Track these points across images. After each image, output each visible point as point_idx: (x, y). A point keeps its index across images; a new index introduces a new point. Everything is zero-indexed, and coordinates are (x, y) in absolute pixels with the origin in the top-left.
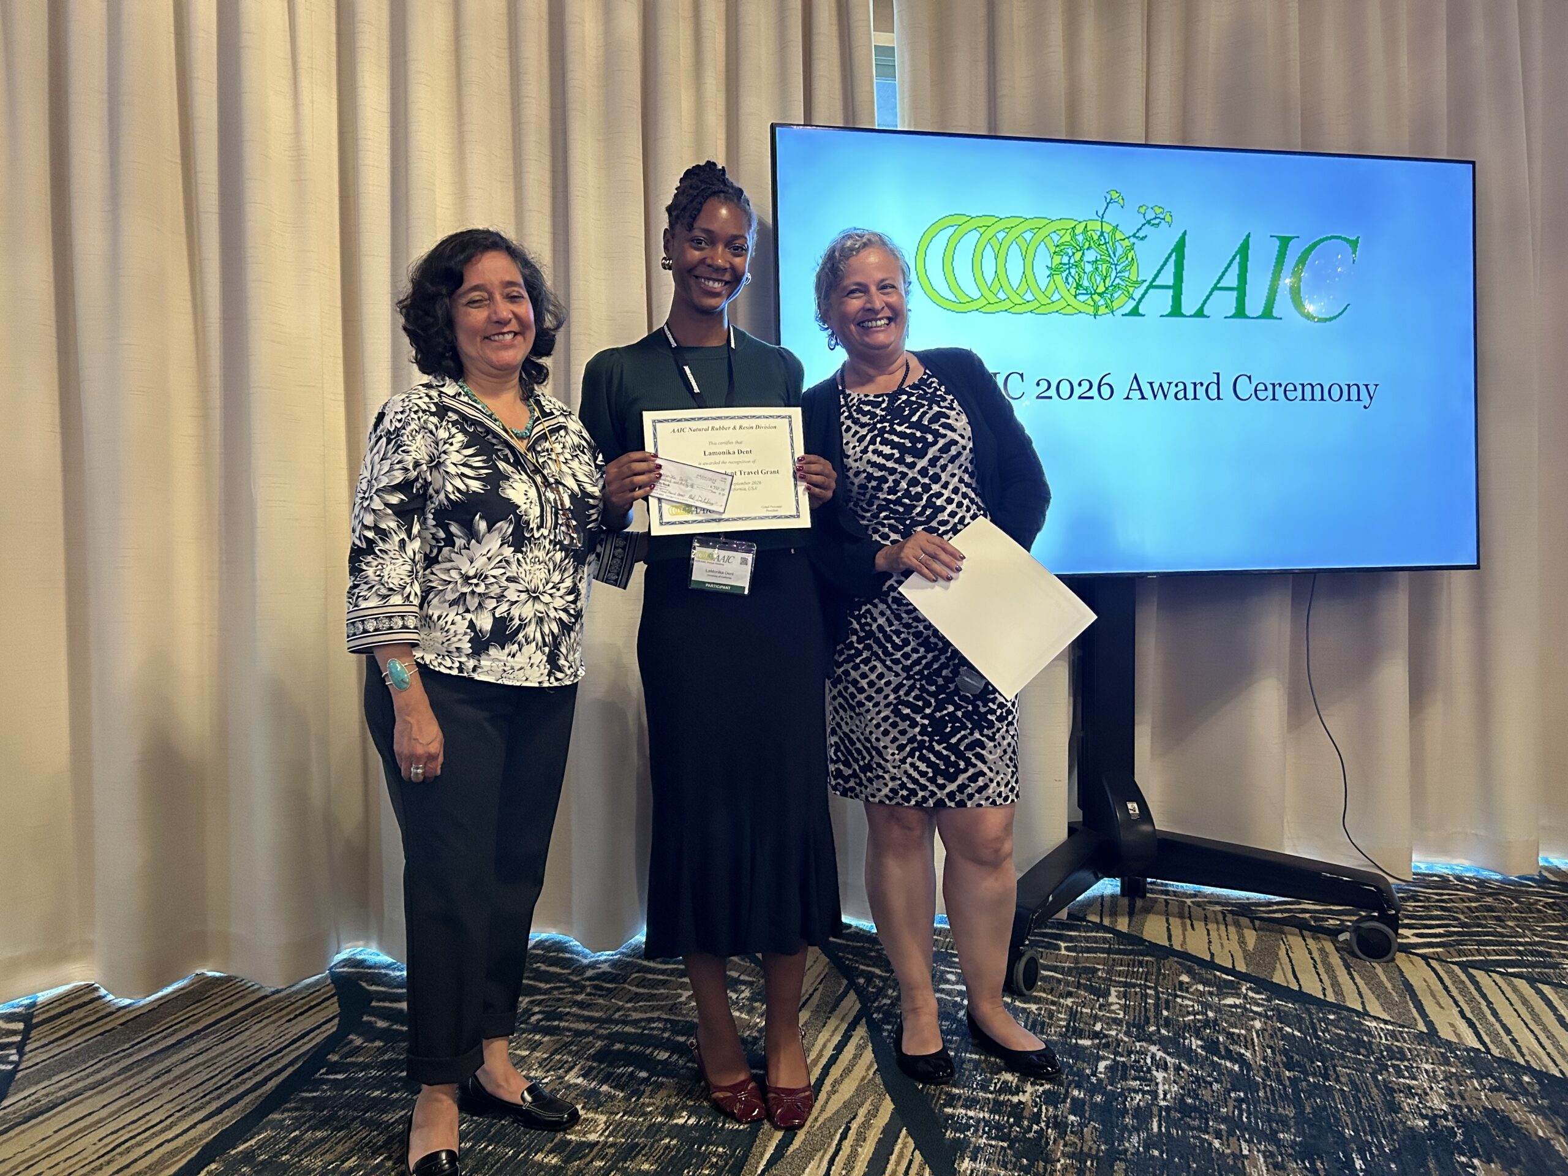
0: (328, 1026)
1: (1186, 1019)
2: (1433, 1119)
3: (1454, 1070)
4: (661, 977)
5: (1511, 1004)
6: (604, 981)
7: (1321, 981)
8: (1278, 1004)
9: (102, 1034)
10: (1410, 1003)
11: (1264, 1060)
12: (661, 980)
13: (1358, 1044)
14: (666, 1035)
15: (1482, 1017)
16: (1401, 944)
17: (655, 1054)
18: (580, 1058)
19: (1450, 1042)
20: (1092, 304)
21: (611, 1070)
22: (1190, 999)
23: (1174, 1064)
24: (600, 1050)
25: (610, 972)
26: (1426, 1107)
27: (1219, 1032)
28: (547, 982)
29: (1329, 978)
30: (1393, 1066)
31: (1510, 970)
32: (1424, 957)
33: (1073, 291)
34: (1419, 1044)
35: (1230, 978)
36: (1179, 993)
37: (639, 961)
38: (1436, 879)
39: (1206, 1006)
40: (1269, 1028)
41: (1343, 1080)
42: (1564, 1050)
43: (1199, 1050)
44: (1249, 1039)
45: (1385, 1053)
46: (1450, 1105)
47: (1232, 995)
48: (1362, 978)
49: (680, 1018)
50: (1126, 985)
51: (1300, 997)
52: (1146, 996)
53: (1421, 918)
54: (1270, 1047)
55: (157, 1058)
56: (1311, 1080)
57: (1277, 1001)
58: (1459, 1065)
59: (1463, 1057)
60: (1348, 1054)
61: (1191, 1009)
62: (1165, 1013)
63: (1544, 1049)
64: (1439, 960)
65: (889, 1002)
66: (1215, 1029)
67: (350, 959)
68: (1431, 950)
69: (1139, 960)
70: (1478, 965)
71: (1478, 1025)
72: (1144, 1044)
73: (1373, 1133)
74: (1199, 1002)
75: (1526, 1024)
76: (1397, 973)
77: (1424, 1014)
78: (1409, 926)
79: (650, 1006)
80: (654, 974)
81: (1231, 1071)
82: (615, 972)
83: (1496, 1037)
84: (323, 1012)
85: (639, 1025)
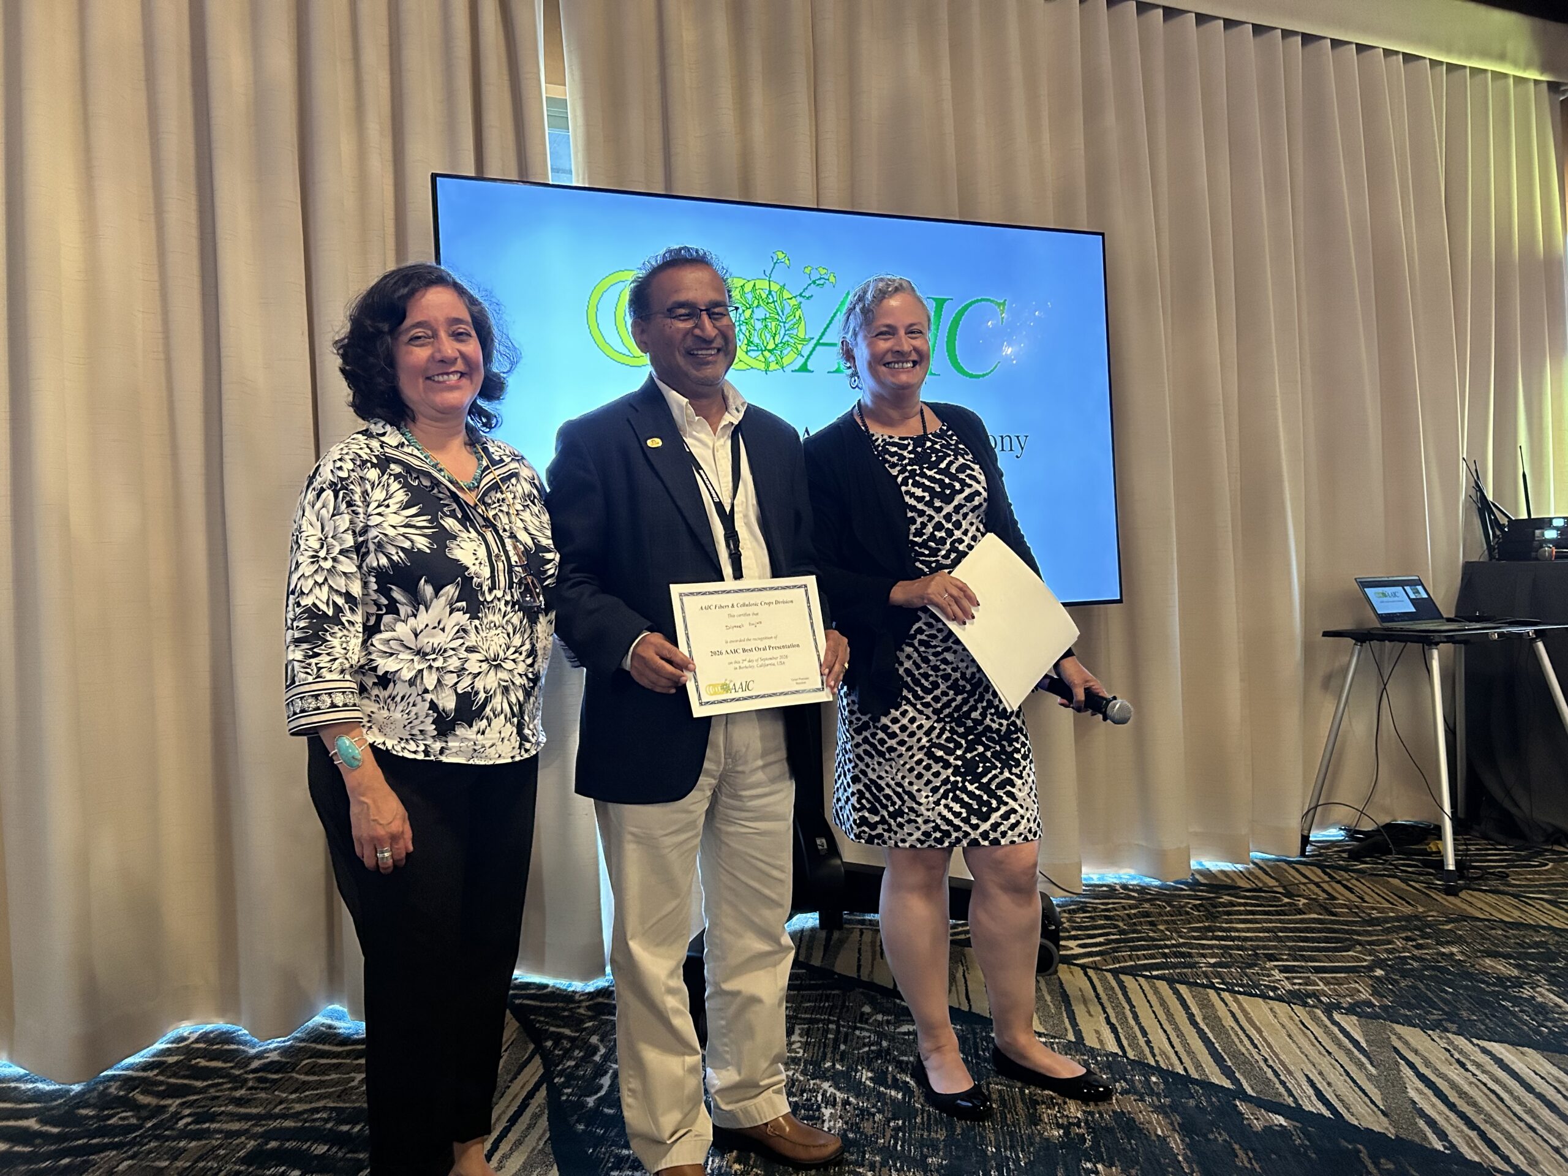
1: (861, 1051)
2: (1067, 1128)
4: (335, 1061)
5: (1151, 1007)
6: (270, 1072)
10: (1065, 1015)
12: (334, 1064)
14: (329, 1126)
15: (1124, 1020)
16: (1065, 956)
17: (313, 1149)
18: (226, 1163)
19: (1092, 1048)
20: (763, 360)
22: (867, 1030)
23: (843, 1100)
24: (252, 1151)
25: (278, 1061)
26: (1063, 1116)
27: (889, 1062)
28: (204, 1080)
31: (1155, 973)
32: (1083, 967)
36: (858, 1025)
37: (313, 1045)
38: (1105, 889)
42: (1190, 1048)
43: (868, 1082)
46: (1084, 1112)
49: (347, 1105)
50: (811, 1021)
51: (970, 1018)
52: (827, 1031)
53: (1087, 928)
59: (1103, 1062)
61: (867, 1040)
62: (843, 1047)
63: (1173, 1047)
64: (1096, 968)
65: (573, 1063)
66: (886, 1058)
68: (1091, 959)
69: (826, 995)
70: (1128, 971)
71: (1120, 1030)
72: (818, 1081)
73: (1012, 1148)
74: (875, 1032)
75: (1161, 1024)
76: (1058, 985)
77: (1074, 1024)
78: (1075, 938)
79: (317, 1094)
80: (328, 1058)
81: (893, 1100)
82: (284, 1060)
83: (1132, 1039)
85: (300, 1118)
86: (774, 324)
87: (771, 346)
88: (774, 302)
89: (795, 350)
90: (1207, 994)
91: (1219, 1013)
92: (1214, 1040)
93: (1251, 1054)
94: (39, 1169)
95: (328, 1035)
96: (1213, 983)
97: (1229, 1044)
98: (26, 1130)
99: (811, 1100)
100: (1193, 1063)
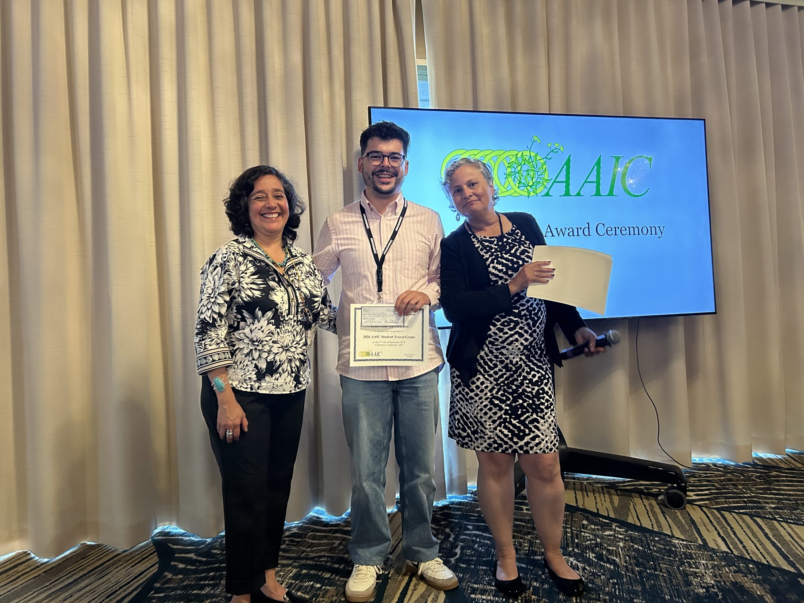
0: (153, 568)
1: (586, 543)
2: (707, 588)
3: (716, 563)
4: (323, 534)
5: (742, 528)
6: (295, 537)
7: (651, 520)
8: (630, 533)
9: (33, 578)
10: (694, 530)
11: (625, 562)
12: (324, 536)
13: (670, 552)
14: (328, 564)
15: (729, 536)
16: (688, 500)
17: (324, 574)
18: (285, 579)
19: (713, 549)
20: (527, 191)
21: (301, 584)
22: (588, 533)
23: (582, 567)
24: (295, 574)
25: (297, 533)
26: (703, 582)
27: (603, 549)
29: (655, 518)
30: (687, 562)
31: (741, 511)
32: (700, 506)
33: (517, 185)
34: (699, 551)
35: (607, 521)
36: (582, 530)
37: (312, 526)
38: (704, 466)
39: (596, 536)
40: (627, 546)
41: (663, 570)
42: (768, 551)
43: (594, 559)
44: (617, 552)
45: (683, 556)
46: (715, 581)
47: (608, 530)
48: (670, 518)
49: (335, 555)
51: (641, 529)
53: (697, 486)
54: (628, 556)
55: (64, 590)
56: (648, 571)
57: (630, 532)
58: (718, 560)
59: (720, 556)
60: (665, 557)
61: (589, 538)
62: (576, 541)
63: (759, 550)
64: (707, 507)
66: (601, 547)
67: (162, 532)
68: (703, 502)
70: (725, 509)
71: (727, 540)
73: (679, 597)
74: (592, 534)
75: (750, 538)
76: (687, 515)
77: (701, 536)
78: (692, 491)
79: (319, 549)
80: (320, 532)
81: (609, 569)
82: (300, 532)
83: (735, 545)
84: (150, 561)
85: (314, 560)
86: (532, 172)
87: (531, 184)
88: (532, 161)
89: (543, 185)
90: (773, 523)
91: (782, 534)
92: (780, 547)
94: (201, 577)
95: (318, 521)
96: (776, 518)
97: (790, 550)
98: (191, 558)
100: (771, 559)
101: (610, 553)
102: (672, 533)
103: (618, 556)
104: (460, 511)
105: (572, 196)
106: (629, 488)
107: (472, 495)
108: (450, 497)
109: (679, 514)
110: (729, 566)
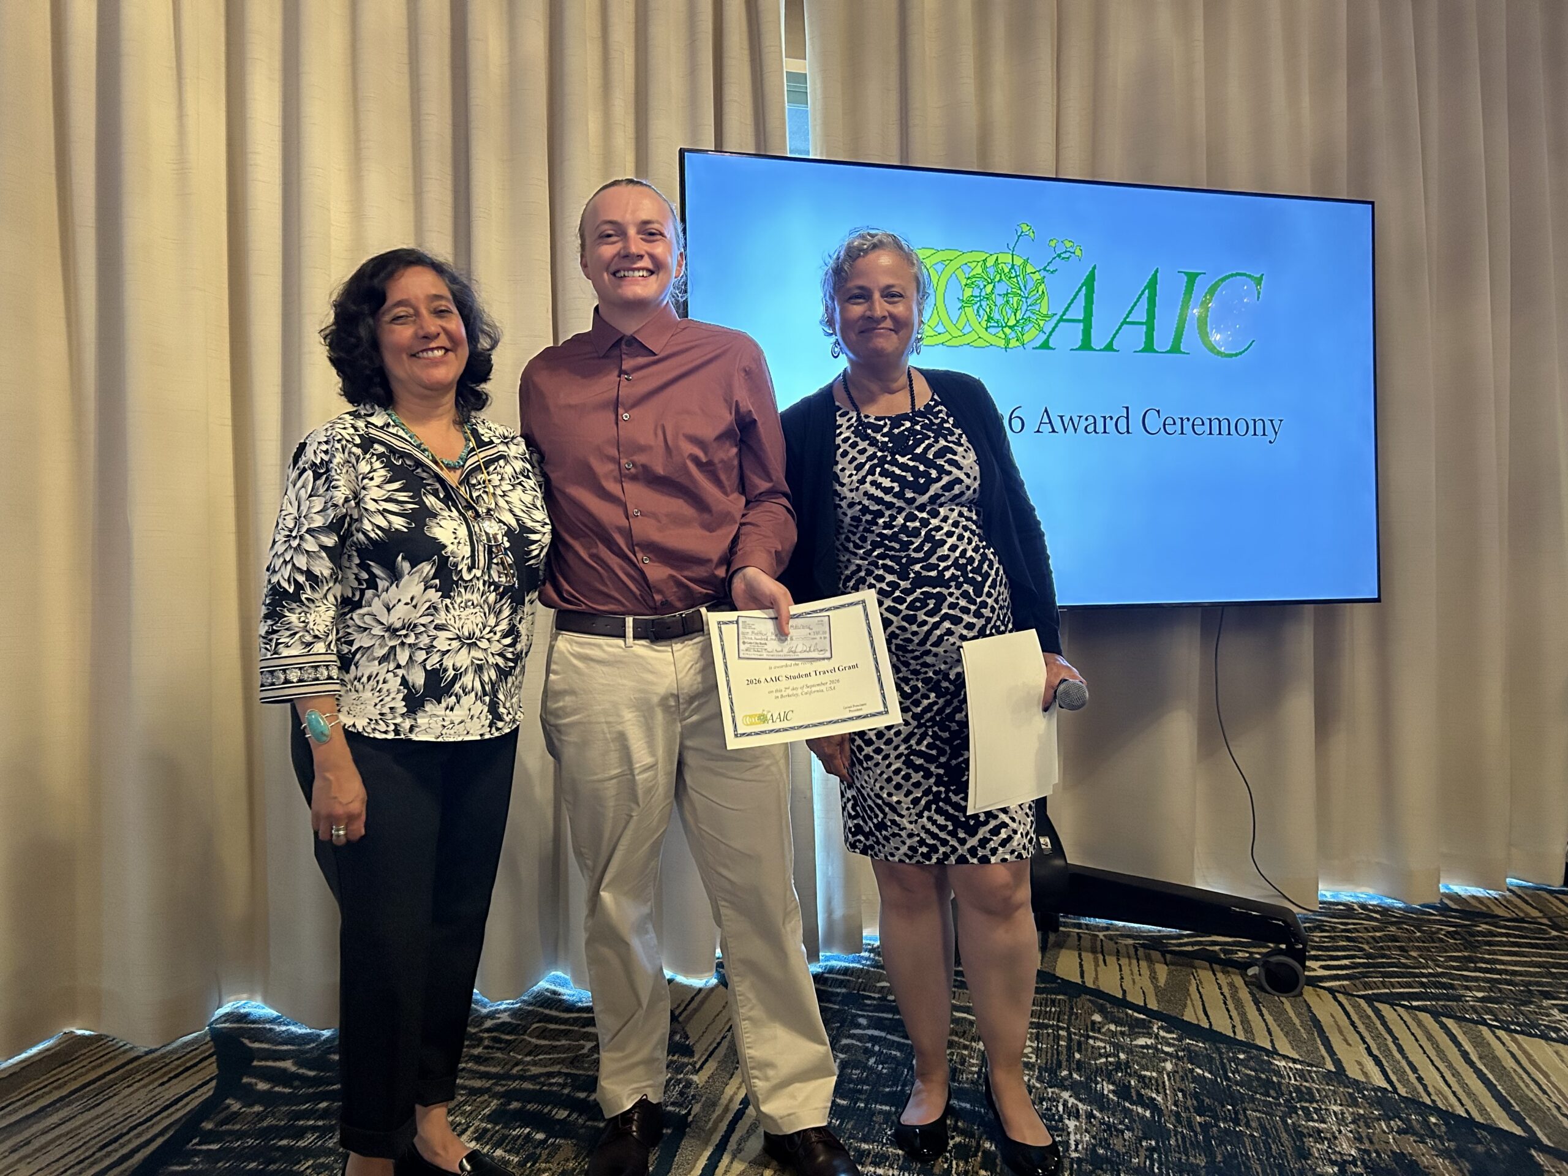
0: (205, 1089)
1: (1098, 1062)
2: (1342, 1166)
3: (1362, 1112)
4: (563, 1027)
5: (1417, 1040)
6: (503, 1032)
7: (1231, 1017)
8: (1189, 1044)
10: (1319, 1042)
11: (1176, 1104)
12: (564, 1030)
13: (1267, 1086)
14: (566, 1091)
15: (1388, 1053)
16: (1308, 978)
17: (554, 1113)
18: (474, 1119)
19: (1357, 1081)
20: (1003, 336)
21: (506, 1132)
22: (1101, 1040)
23: (1086, 1112)
24: (495, 1110)
25: (509, 1023)
26: (1335, 1152)
27: (1130, 1075)
29: (1239, 1014)
31: (1415, 1003)
32: (1331, 990)
33: (984, 324)
34: (1328, 1084)
35: (1142, 1017)
36: (1091, 1034)
37: (541, 1010)
38: (1342, 907)
39: (1118, 1047)
40: (1180, 1070)
41: (1254, 1124)
42: (1469, 1089)
43: (1111, 1096)
44: (1160, 1082)
45: (1294, 1094)
46: (1359, 1149)
47: (1144, 1035)
48: (1271, 1014)
49: (581, 1072)
50: (1039, 1026)
51: (1211, 1035)
52: (1058, 1038)
53: (1327, 949)
54: (1181, 1091)
56: (1222, 1126)
57: (1188, 1041)
58: (1367, 1106)
59: (1371, 1097)
60: (1258, 1096)
61: (1103, 1051)
62: (1077, 1056)
63: (1450, 1087)
64: (1346, 993)
66: (1126, 1072)
67: (232, 1013)
68: (1338, 983)
69: (1051, 999)
70: (1383, 999)
71: (1385, 1064)
72: (1057, 1090)
74: (1111, 1043)
75: (1432, 1061)
76: (1305, 1008)
77: (1331, 1052)
78: (1316, 958)
79: (550, 1059)
80: (556, 1023)
81: (1142, 1118)
82: (515, 1022)
83: (1402, 1075)
84: (200, 1073)
85: (538, 1080)
86: (1015, 299)
87: (1012, 322)
88: (1016, 276)
89: (1037, 326)
90: (1480, 1031)
91: (1497, 1053)
92: (1495, 1082)
93: (1540, 1100)
94: (300, 1111)
95: (553, 1000)
96: (1485, 1019)
97: (1514, 1088)
98: (284, 1071)
99: (1051, 1110)
100: (1476, 1106)
101: (1144, 1083)
102: (1273, 1046)
103: (1161, 1090)
104: (845, 987)
105: (1095, 350)
106: (1190, 948)
107: (872, 955)
108: (826, 956)
109: (1287, 1006)
110: (1388, 1119)
